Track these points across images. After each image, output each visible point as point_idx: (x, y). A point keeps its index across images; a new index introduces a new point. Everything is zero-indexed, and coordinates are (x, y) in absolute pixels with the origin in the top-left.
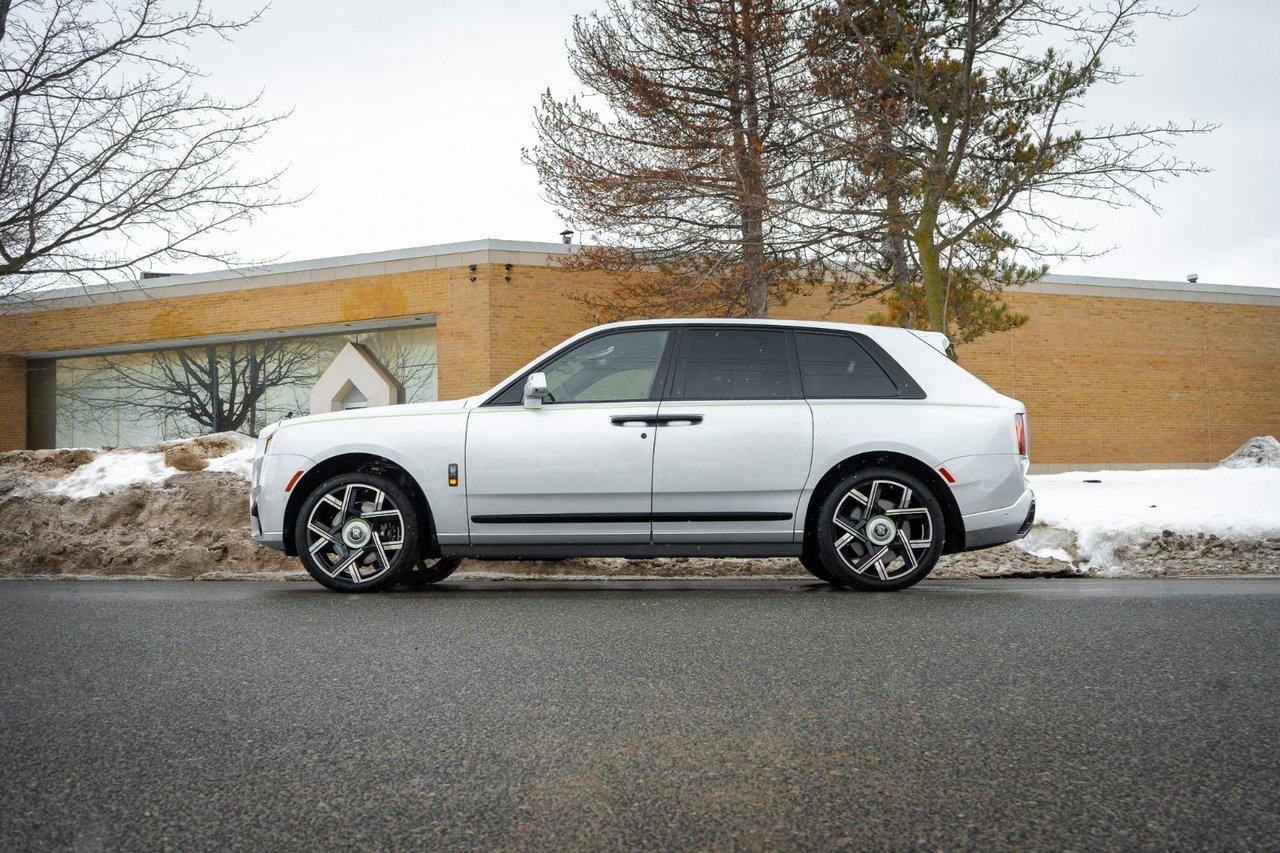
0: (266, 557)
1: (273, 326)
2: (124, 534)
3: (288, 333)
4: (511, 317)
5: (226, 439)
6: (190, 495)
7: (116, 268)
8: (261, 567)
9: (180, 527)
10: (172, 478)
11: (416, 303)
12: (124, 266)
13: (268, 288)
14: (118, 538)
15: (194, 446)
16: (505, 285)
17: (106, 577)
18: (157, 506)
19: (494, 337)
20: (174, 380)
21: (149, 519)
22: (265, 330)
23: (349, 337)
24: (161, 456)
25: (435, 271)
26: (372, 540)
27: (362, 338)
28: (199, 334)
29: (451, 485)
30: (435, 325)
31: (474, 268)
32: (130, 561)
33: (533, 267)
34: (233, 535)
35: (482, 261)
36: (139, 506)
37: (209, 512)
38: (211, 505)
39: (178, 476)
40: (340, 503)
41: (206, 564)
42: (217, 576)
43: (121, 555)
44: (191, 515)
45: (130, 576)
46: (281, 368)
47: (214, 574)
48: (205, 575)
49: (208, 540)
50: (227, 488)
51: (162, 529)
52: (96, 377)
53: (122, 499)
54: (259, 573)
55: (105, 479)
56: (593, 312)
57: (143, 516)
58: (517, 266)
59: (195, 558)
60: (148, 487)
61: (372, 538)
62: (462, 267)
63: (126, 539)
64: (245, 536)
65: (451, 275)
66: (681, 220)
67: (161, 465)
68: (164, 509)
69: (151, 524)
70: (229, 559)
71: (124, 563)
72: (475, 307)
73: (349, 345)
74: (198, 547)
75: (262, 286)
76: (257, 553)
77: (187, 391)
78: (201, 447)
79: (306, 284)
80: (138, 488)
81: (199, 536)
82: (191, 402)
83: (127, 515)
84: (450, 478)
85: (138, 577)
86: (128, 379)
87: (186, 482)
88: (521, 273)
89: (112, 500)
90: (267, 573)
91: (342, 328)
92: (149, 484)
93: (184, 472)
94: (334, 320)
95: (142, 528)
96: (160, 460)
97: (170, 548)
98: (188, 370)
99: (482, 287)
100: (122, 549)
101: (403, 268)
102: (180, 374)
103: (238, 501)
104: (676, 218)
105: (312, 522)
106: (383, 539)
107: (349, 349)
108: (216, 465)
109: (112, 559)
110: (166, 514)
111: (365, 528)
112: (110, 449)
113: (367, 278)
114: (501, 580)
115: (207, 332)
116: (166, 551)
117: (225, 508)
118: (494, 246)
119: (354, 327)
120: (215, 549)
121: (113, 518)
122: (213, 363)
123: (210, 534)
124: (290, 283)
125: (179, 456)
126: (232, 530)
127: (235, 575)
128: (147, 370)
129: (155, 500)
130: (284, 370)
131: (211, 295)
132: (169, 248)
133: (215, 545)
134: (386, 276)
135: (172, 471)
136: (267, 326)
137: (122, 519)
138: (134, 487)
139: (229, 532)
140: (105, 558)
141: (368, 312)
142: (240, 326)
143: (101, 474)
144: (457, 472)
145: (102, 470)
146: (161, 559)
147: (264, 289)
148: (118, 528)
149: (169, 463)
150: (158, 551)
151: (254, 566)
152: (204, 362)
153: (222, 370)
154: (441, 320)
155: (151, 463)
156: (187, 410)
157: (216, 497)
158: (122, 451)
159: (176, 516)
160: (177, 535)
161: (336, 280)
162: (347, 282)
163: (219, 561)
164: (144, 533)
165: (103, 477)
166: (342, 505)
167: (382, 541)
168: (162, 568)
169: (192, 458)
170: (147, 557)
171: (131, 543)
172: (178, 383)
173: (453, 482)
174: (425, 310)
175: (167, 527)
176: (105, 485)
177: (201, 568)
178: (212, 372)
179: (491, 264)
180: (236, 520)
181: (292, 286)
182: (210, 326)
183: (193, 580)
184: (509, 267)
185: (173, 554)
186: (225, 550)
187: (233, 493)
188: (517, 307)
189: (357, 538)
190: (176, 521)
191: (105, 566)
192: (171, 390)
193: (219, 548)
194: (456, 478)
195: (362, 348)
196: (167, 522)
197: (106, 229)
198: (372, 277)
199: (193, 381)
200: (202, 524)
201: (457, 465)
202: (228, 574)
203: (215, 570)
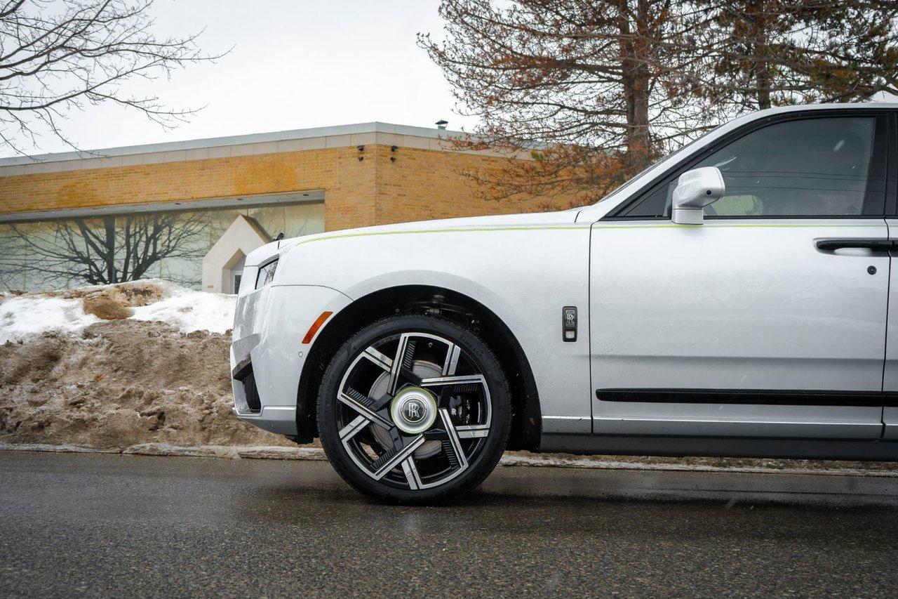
0: (213, 427)
1: (172, 198)
2: (34, 392)
3: (184, 205)
4: (395, 195)
5: (152, 286)
6: (115, 347)
7: (32, 108)
8: (207, 440)
9: (103, 384)
10: (93, 326)
11: (307, 179)
12: (40, 107)
13: (167, 164)
14: (26, 396)
15: (115, 292)
16: (390, 165)
17: (11, 446)
18: (75, 359)
19: (379, 213)
20: (75, 250)
21: (65, 373)
22: (164, 202)
23: (239, 211)
24: (77, 302)
25: (325, 150)
26: (438, 420)
27: (251, 212)
28: (102, 204)
29: (566, 340)
30: (322, 201)
31: (361, 149)
32: (41, 426)
33: (415, 150)
34: (169, 398)
35: (369, 142)
36: (53, 358)
37: (138, 368)
38: (140, 359)
39: (100, 325)
40: (388, 361)
41: (137, 432)
42: (152, 450)
43: (30, 419)
44: (116, 371)
45: (42, 446)
46: (170, 241)
47: (148, 446)
48: (135, 446)
49: (138, 402)
50: (160, 340)
51: (80, 387)
52: (6, 245)
53: (32, 349)
54: (204, 447)
55: (13, 325)
56: (482, 189)
57: (57, 370)
58: (401, 148)
59: (122, 426)
60: (64, 337)
61: (438, 418)
62: (351, 148)
63: (37, 398)
64: (183, 398)
65: (340, 154)
66: (563, 107)
67: (79, 312)
68: (84, 363)
69: (67, 380)
70: (166, 428)
71: (33, 429)
72: (362, 185)
73: (240, 217)
74: (127, 412)
75: (161, 162)
76: (201, 421)
77: (87, 260)
78: (124, 294)
79: (204, 160)
80: (53, 337)
81: (127, 396)
82: (90, 269)
83: (39, 368)
84: (565, 329)
85: (51, 447)
86: (34, 248)
87: (109, 331)
88: (404, 155)
89: (20, 350)
90: (215, 447)
91: (235, 202)
92: (65, 332)
93: (106, 321)
94: (230, 193)
95: (57, 384)
96: (77, 307)
97: (91, 410)
98: (89, 242)
99: (370, 165)
100: (32, 411)
101: (295, 148)
102: (81, 245)
103: (173, 356)
104: (559, 105)
105: (344, 391)
106: (456, 421)
107: (240, 220)
108: (142, 313)
109: (18, 423)
110: (84, 369)
111: (428, 402)
112: (20, 293)
113: (261, 156)
114: (514, 465)
115: (109, 202)
116: (86, 415)
117: (157, 363)
118: (381, 129)
119: (247, 201)
120: (149, 415)
121: (21, 372)
122: (111, 235)
123: (140, 394)
124: (188, 159)
125: (100, 302)
126: (167, 391)
127: (174, 449)
128: (49, 239)
129: (73, 351)
130: (172, 244)
131: (114, 168)
132: (88, 91)
133: (148, 409)
134: (278, 154)
135: (91, 320)
136: (165, 198)
137: (32, 373)
138: (48, 335)
139: (164, 393)
140: (10, 421)
141: (260, 187)
142: (140, 198)
143: (8, 320)
144: (575, 320)
145: (10, 315)
146: (81, 425)
147: (163, 164)
148: (27, 384)
149: (88, 309)
150: (76, 414)
151: (199, 438)
152: (102, 233)
153: (120, 240)
154: (329, 197)
155: (67, 309)
156: (85, 276)
157: (146, 350)
158: (33, 296)
159: (97, 372)
160: (99, 394)
161: (231, 158)
162: (241, 159)
163: (154, 429)
164: (59, 391)
165: (10, 324)
166: (392, 366)
167: (455, 424)
168: (83, 436)
169: (114, 305)
170: (63, 422)
171: (42, 403)
172: (78, 253)
173: (570, 335)
174: (314, 186)
175: (86, 384)
176: (13, 333)
177: (131, 438)
178: (110, 244)
179: (379, 145)
180: (171, 378)
181: (189, 162)
182: (114, 196)
183: (121, 452)
184: (394, 149)
185: (95, 420)
186: (161, 416)
187: (167, 346)
188: (400, 186)
189: (415, 418)
190: (98, 378)
191: (9, 431)
192: (72, 259)
193: (154, 413)
194: (574, 329)
195: (252, 221)
196: (86, 378)
197: (21, 73)
198: (266, 155)
199: (92, 251)
200: (129, 382)
201: (575, 308)
202: (165, 447)
203: (148, 441)
